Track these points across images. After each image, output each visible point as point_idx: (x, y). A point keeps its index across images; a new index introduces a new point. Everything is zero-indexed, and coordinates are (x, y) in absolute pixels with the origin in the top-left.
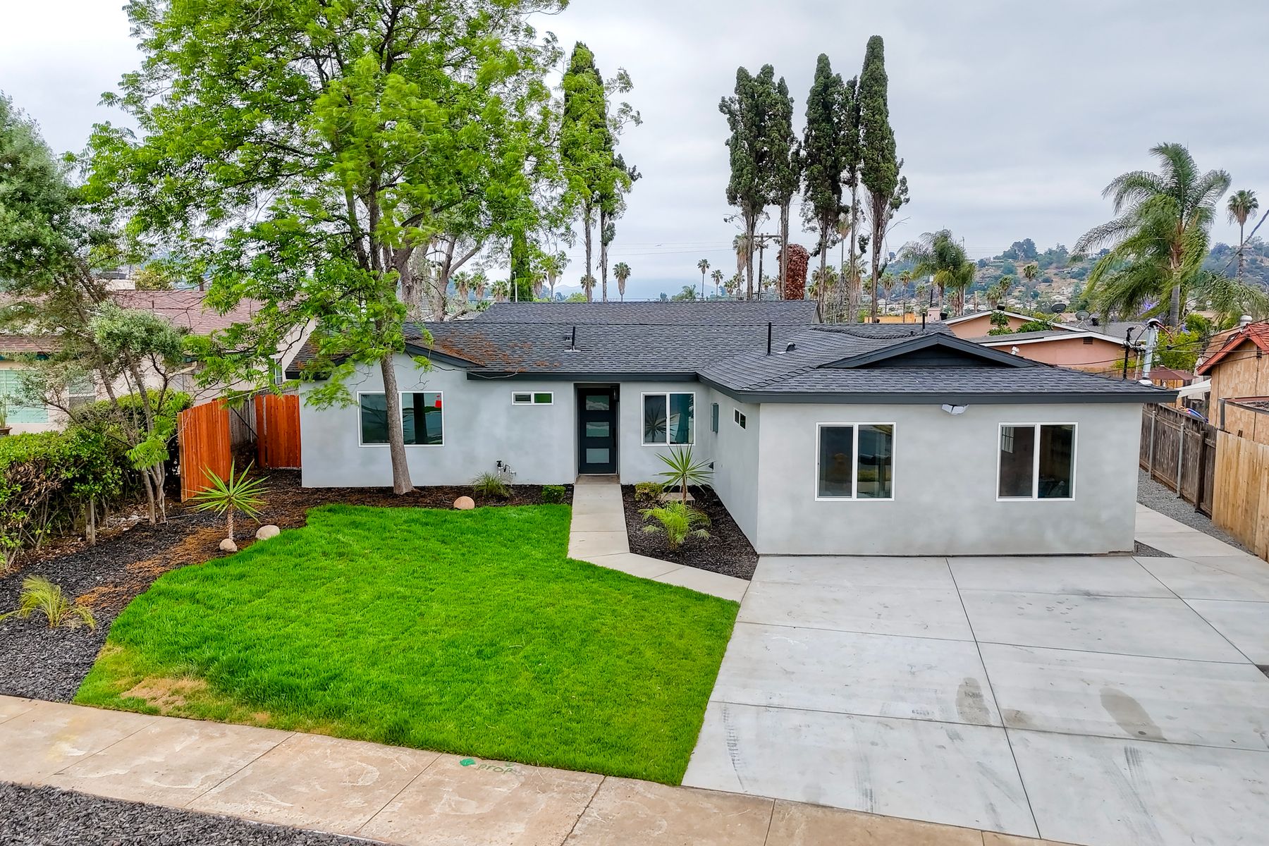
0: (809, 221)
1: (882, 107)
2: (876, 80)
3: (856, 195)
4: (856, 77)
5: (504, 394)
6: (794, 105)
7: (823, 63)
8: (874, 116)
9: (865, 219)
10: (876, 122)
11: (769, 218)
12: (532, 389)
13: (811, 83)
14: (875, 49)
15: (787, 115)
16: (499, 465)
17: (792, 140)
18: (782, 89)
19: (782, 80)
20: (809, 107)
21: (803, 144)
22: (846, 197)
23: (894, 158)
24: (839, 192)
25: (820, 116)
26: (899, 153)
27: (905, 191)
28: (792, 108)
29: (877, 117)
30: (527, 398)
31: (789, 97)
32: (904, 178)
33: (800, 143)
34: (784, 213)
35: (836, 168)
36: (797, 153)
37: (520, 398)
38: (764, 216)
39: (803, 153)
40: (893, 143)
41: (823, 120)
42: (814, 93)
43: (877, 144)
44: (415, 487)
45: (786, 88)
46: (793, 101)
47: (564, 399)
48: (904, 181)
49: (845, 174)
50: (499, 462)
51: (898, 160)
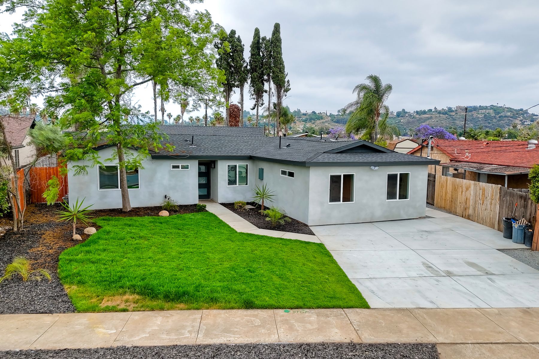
0: (253, 95)
1: (280, 52)
2: (278, 40)
3: (269, 86)
4: (270, 39)
5: (168, 165)
6: (244, 47)
7: (257, 32)
8: (277, 55)
9: (274, 96)
10: (278, 57)
11: (235, 93)
12: (180, 163)
13: (252, 40)
14: (277, 28)
15: (242, 51)
16: (166, 197)
17: (244, 61)
18: (239, 40)
19: (239, 36)
20: (252, 49)
21: (249, 64)
22: (266, 86)
23: (284, 72)
24: (263, 84)
25: (256, 53)
26: (286, 70)
27: (289, 85)
28: (244, 48)
29: (278, 55)
30: (177, 167)
31: (242, 43)
32: (289, 80)
33: (247, 63)
34: (242, 91)
35: (263, 74)
36: (246, 67)
37: (174, 167)
38: (233, 92)
39: (249, 67)
40: (284, 66)
41: (257, 55)
42: (253, 43)
43: (279, 66)
44: (133, 208)
45: (241, 40)
46: (244, 46)
47: (194, 167)
48: (288, 82)
49: (266, 77)
50: (166, 195)
51: (286, 73)
